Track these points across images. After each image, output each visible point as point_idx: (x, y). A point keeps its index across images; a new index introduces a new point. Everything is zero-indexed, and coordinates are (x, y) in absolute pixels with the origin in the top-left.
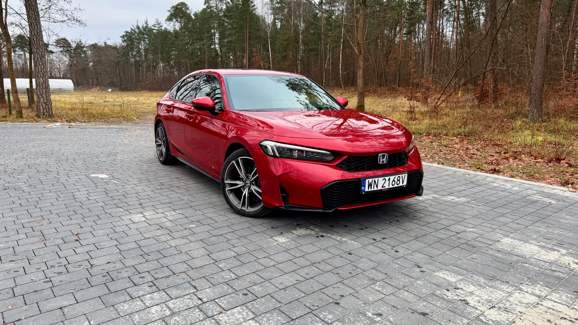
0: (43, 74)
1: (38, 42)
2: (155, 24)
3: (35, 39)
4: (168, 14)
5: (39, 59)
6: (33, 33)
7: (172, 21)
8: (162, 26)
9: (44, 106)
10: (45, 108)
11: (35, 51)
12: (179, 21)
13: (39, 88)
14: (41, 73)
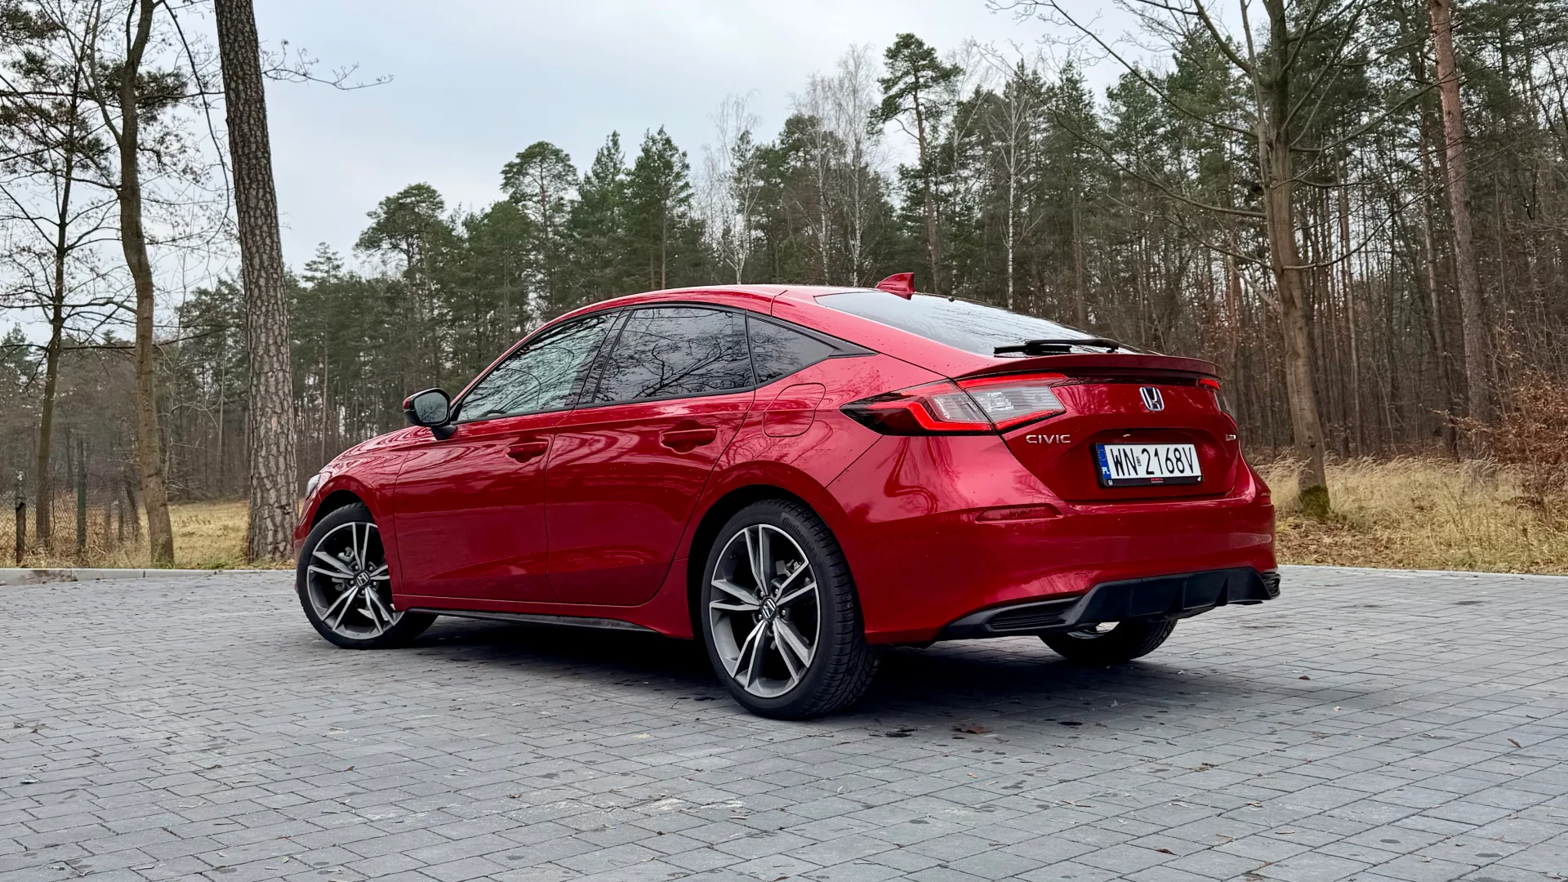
0: (281, 403)
3: (262, 282)
4: (372, 222)
5: (273, 349)
6: (257, 261)
7: (379, 247)
8: (339, 266)
9: (279, 519)
10: (282, 526)
12: (404, 246)
13: (263, 453)
14: (275, 398)
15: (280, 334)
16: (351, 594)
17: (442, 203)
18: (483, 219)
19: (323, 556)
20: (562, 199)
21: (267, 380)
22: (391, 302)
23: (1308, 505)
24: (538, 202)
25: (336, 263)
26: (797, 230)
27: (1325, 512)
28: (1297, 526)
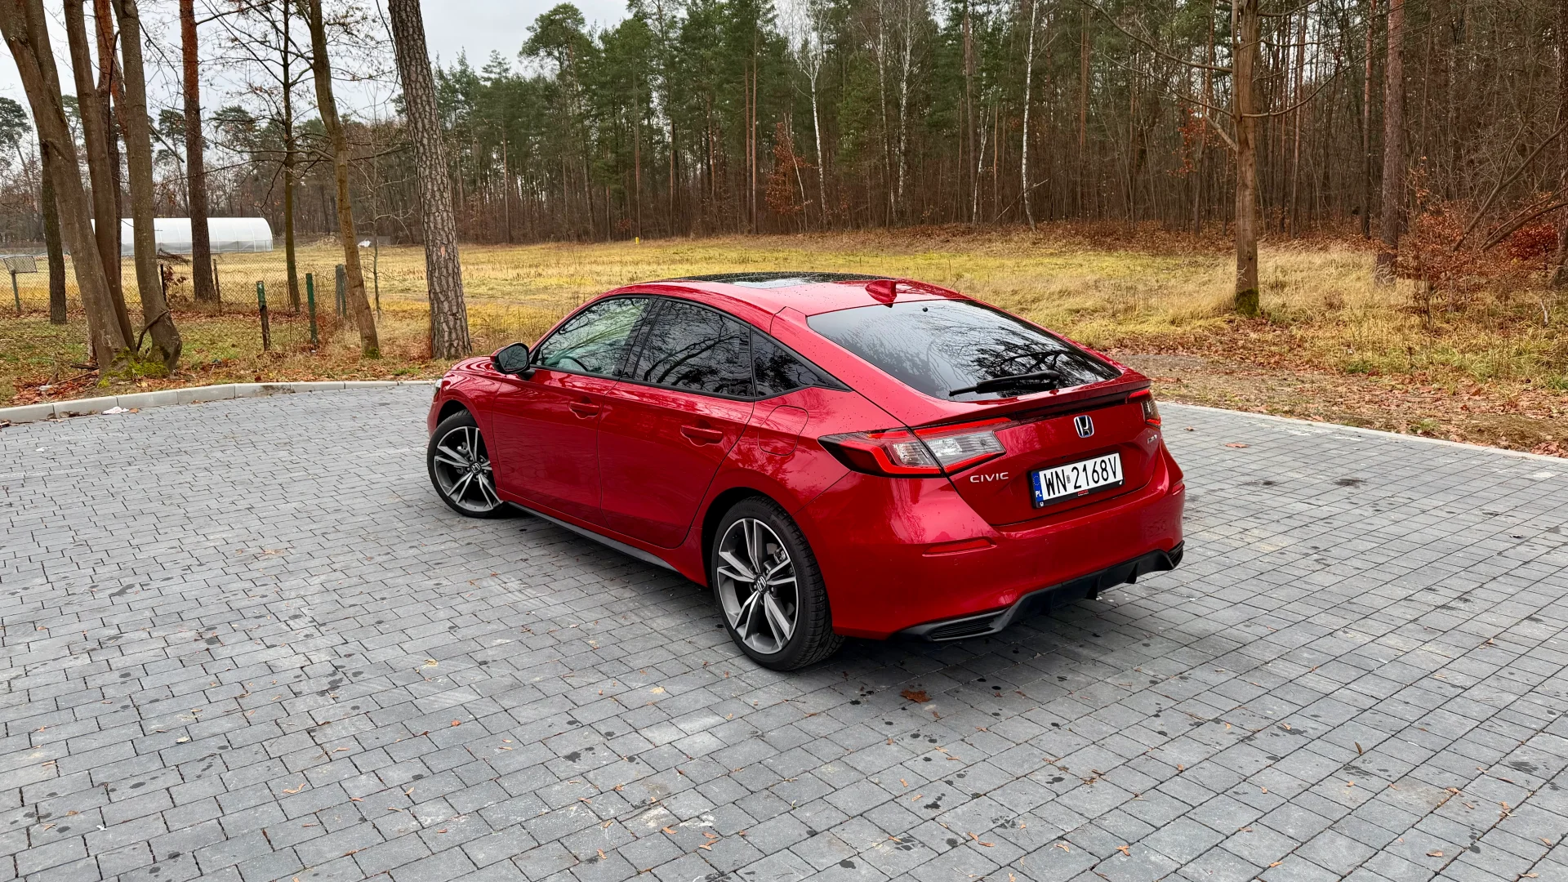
0: (447, 236)
1: (433, 150)
2: (489, 66)
3: (425, 141)
4: (530, 35)
5: (437, 194)
6: (420, 125)
7: (537, 54)
8: (507, 69)
9: (451, 324)
10: (455, 328)
11: (427, 173)
12: (556, 54)
13: (437, 274)
14: (442, 233)
15: (442, 182)
16: (468, 478)
17: (583, 19)
18: (614, 34)
19: (446, 449)
20: (675, 17)
21: (435, 219)
22: (549, 98)
23: (1241, 304)
24: (657, 19)
25: (505, 67)
26: (859, 48)
27: (1255, 310)
28: (1231, 321)
